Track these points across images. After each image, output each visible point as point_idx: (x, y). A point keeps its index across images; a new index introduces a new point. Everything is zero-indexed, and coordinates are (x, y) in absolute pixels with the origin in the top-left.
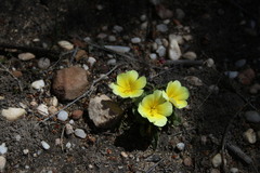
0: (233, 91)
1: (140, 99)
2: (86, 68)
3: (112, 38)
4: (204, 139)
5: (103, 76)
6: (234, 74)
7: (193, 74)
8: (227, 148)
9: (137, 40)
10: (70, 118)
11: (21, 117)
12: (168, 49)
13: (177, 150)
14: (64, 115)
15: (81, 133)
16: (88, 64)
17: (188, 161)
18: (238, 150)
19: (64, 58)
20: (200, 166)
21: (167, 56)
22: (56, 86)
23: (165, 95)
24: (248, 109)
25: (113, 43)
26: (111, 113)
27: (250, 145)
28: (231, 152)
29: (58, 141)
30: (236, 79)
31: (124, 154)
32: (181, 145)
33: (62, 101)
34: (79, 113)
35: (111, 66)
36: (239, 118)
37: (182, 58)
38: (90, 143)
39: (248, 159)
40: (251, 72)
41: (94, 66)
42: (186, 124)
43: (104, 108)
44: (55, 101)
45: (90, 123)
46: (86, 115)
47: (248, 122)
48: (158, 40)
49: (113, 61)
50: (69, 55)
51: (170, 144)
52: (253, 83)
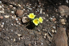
0: (51, 22)
1: (33, 19)
2: (23, 11)
3: (29, 6)
4: (44, 30)
5: (26, 13)
6: (52, 19)
7: (44, 17)
8: (48, 33)
9: (34, 8)
10: (18, 20)
11: (8, 18)
12: (40, 11)
13: (38, 31)
14: (17, 19)
15: (20, 24)
16: (23, 10)
17: (40, 34)
18: (50, 33)
19: (19, 8)
20: (42, 35)
21: (39, 12)
22: (16, 13)
23: (39, 19)
24: (53, 26)
25: (29, 7)
26: (27, 21)
27: (53, 33)
28: (49, 34)
29: (15, 24)
30: (52, 20)
31: (28, 30)
32: (39, 30)
33: (17, 16)
34: (20, 20)
35: (28, 12)
36: (51, 27)
37: (42, 13)
38: (21, 26)
39: (52, 36)
40: (55, 19)
41: (25, 11)
42: (41, 26)
43: (26, 20)
44: (16, 16)
45: (22, 22)
46: (21, 20)
47: (53, 28)
48: (38, 9)
49: (29, 11)
50: (20, 8)
51: (37, 30)
52: (55, 21)
